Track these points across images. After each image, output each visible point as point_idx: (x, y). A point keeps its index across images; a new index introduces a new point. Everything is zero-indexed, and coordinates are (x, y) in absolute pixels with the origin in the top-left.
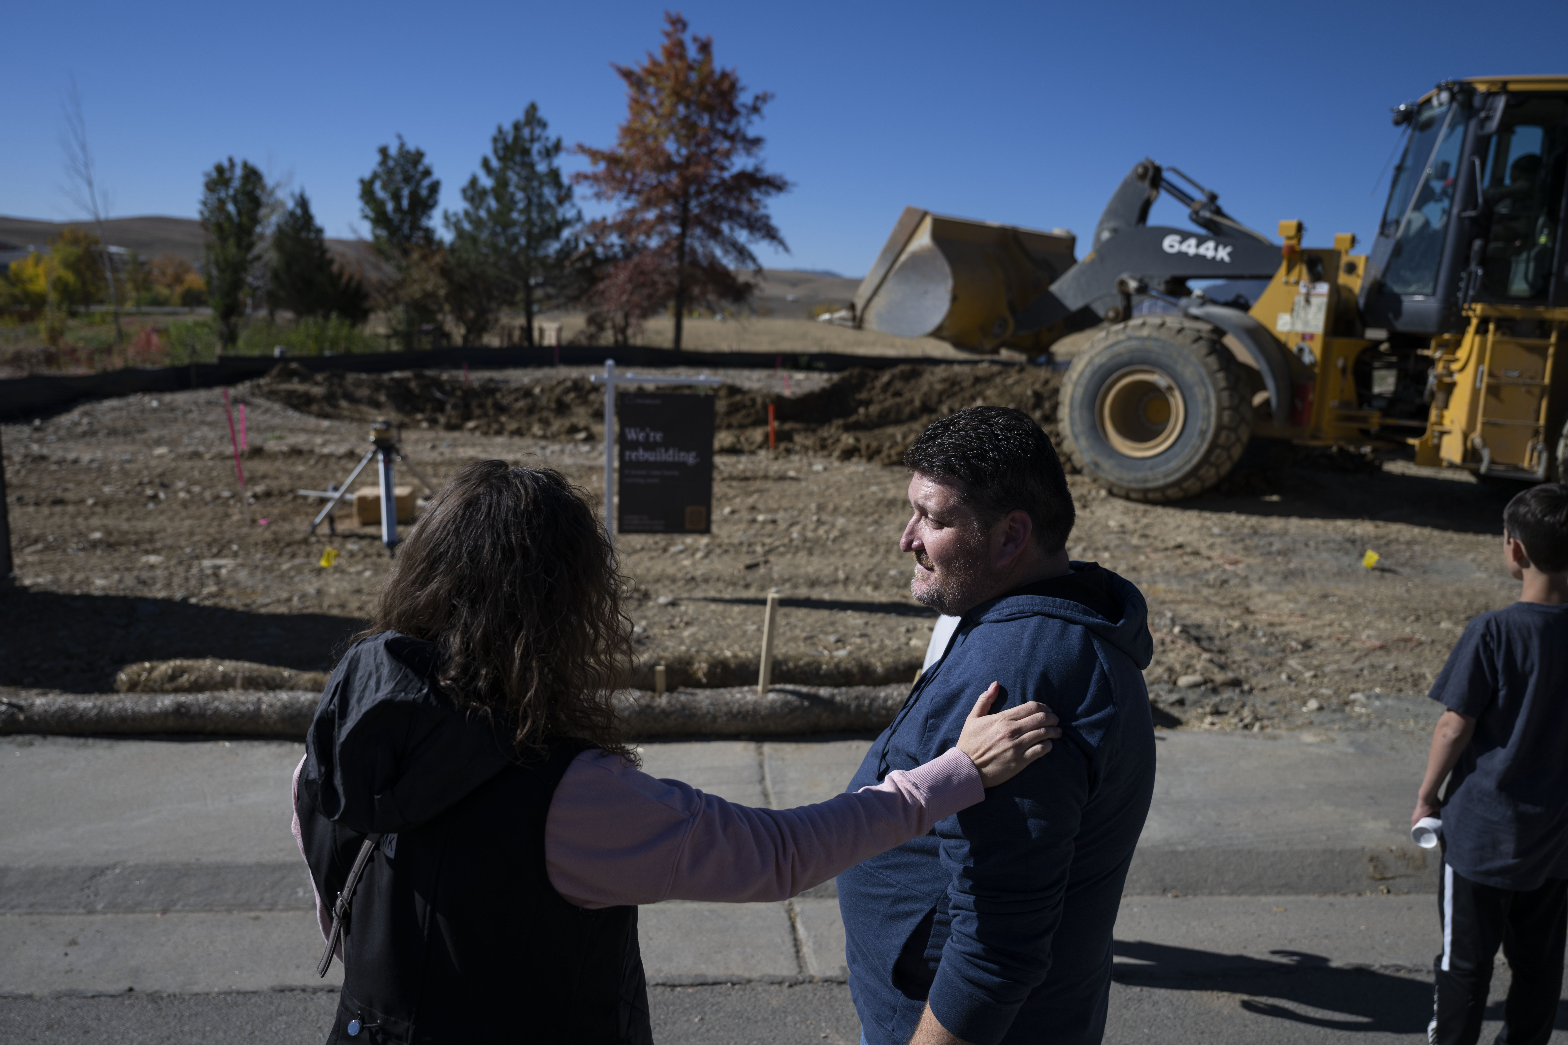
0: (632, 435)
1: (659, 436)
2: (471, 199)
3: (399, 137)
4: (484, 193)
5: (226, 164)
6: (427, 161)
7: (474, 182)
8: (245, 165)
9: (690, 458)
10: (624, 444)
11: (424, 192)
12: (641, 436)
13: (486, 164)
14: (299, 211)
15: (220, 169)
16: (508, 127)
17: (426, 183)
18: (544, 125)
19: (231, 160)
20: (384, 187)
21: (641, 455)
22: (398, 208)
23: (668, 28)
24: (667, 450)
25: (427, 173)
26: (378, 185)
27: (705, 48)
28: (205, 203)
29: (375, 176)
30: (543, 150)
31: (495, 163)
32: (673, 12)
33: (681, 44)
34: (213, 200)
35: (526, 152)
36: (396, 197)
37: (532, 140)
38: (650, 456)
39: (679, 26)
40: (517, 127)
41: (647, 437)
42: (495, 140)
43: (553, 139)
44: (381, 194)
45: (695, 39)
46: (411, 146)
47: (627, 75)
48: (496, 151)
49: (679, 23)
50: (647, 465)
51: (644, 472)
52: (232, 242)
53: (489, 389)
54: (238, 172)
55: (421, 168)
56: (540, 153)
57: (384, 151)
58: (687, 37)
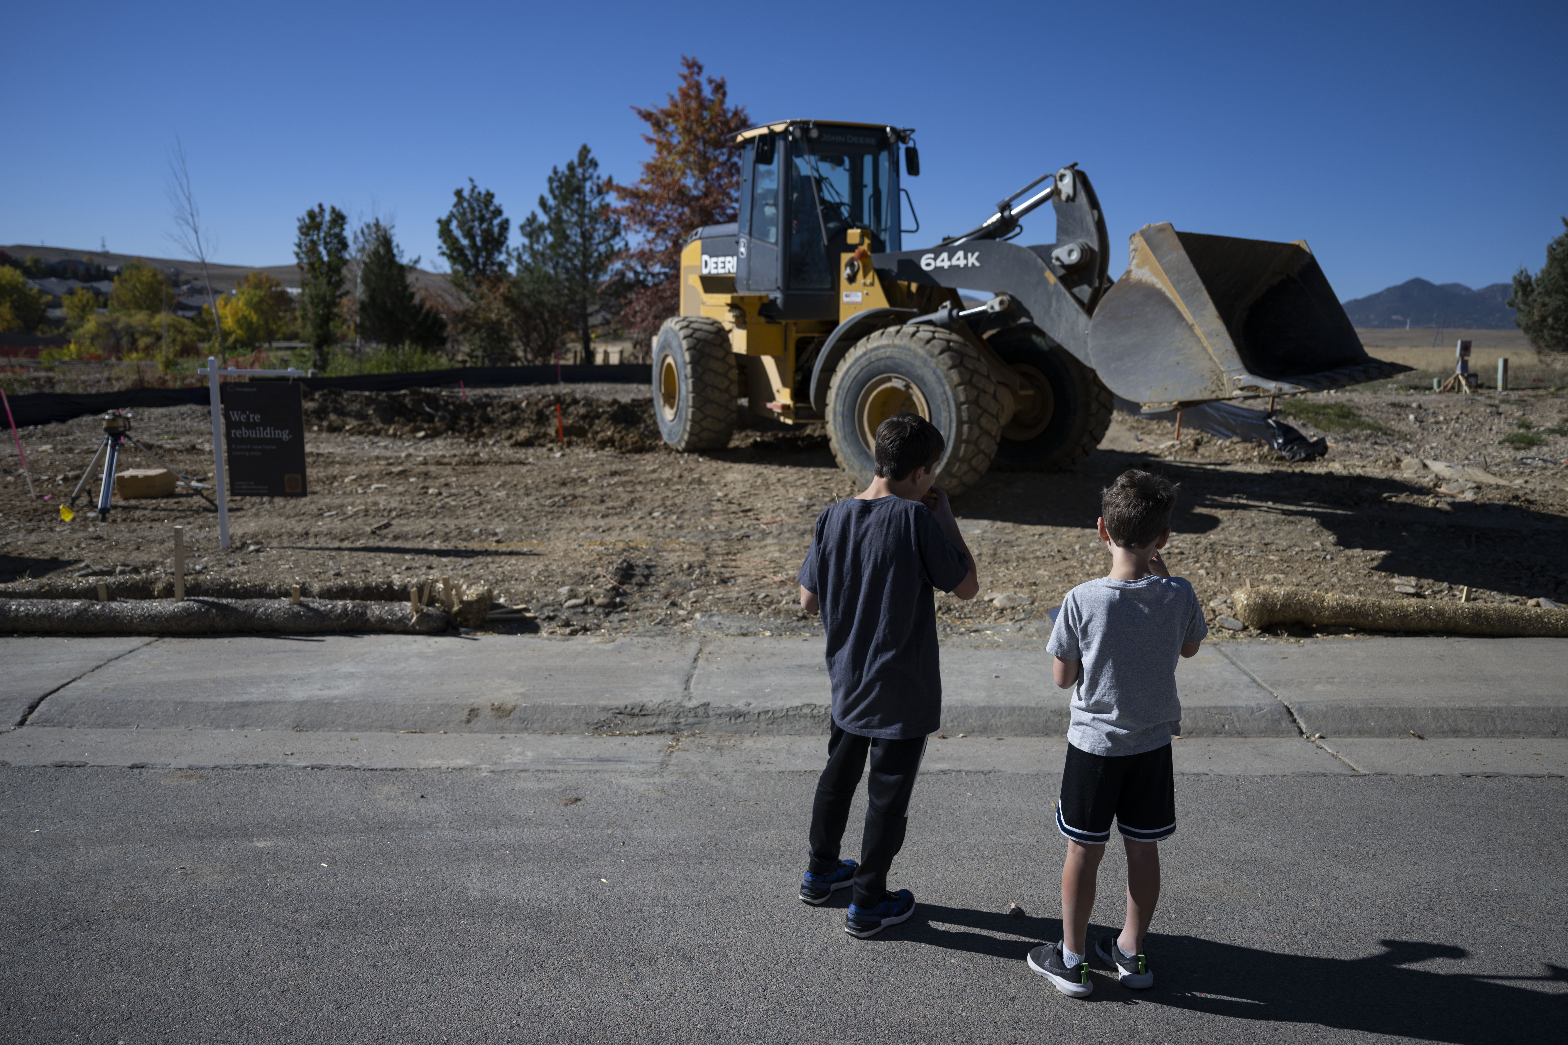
0: (235, 416)
1: (257, 418)
2: (530, 235)
3: (471, 180)
4: (542, 228)
5: (317, 210)
6: (496, 201)
7: (533, 219)
8: (333, 210)
9: (285, 435)
10: (230, 425)
11: (496, 230)
12: (243, 418)
13: (543, 203)
14: (382, 250)
15: (312, 215)
16: (562, 168)
17: (496, 222)
18: (594, 164)
19: (320, 206)
20: (461, 226)
21: (244, 433)
22: (473, 245)
23: (685, 71)
24: (265, 429)
25: (498, 212)
26: (454, 225)
27: (720, 88)
28: (299, 246)
29: (452, 216)
30: (595, 189)
31: (551, 202)
32: (689, 57)
33: (698, 87)
34: (306, 241)
35: (579, 189)
36: (469, 234)
37: (585, 179)
38: (251, 434)
39: (696, 70)
40: (571, 167)
41: (248, 417)
42: (551, 180)
43: (604, 177)
44: (457, 233)
45: (710, 81)
46: (482, 188)
47: (647, 116)
48: (552, 191)
49: (694, 67)
50: (249, 441)
51: (248, 447)
52: (323, 280)
53: (481, 405)
54: (327, 217)
55: (492, 208)
56: (591, 191)
57: (459, 193)
58: (703, 79)
